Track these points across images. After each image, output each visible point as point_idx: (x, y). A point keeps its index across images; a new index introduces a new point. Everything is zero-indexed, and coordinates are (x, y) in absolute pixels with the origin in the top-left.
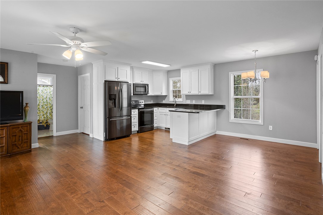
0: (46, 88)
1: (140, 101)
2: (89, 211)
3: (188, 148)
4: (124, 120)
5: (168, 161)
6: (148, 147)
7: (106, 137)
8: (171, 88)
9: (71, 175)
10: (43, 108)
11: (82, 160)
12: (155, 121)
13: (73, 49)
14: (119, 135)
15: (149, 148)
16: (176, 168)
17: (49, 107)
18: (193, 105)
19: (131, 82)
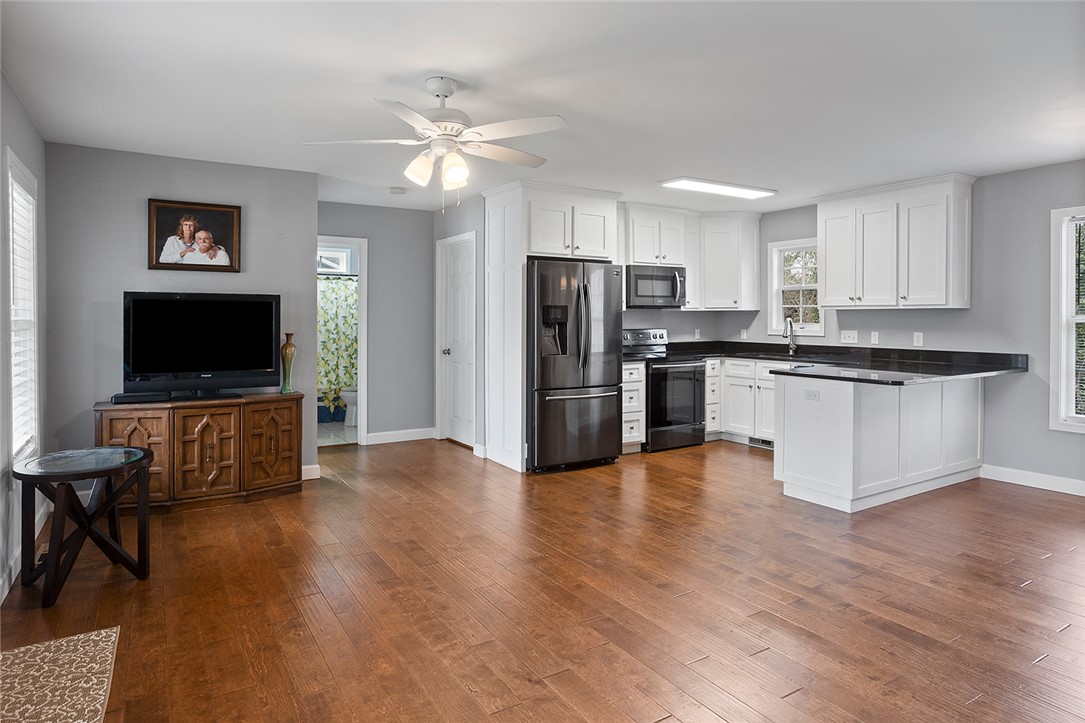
0: (334, 285)
1: (652, 332)
2: (497, 708)
3: (854, 527)
4: (593, 400)
5: (772, 566)
6: (687, 508)
7: (530, 461)
8: (776, 284)
9: (426, 579)
10: (325, 350)
11: (458, 534)
12: (708, 409)
13: (438, 150)
14: (573, 454)
15: (692, 511)
16: (808, 600)
17: (343, 348)
18: (869, 352)
19: (619, 260)
